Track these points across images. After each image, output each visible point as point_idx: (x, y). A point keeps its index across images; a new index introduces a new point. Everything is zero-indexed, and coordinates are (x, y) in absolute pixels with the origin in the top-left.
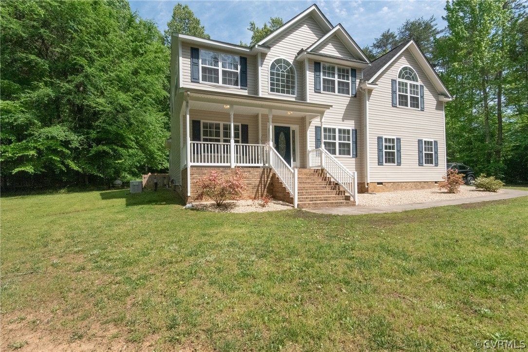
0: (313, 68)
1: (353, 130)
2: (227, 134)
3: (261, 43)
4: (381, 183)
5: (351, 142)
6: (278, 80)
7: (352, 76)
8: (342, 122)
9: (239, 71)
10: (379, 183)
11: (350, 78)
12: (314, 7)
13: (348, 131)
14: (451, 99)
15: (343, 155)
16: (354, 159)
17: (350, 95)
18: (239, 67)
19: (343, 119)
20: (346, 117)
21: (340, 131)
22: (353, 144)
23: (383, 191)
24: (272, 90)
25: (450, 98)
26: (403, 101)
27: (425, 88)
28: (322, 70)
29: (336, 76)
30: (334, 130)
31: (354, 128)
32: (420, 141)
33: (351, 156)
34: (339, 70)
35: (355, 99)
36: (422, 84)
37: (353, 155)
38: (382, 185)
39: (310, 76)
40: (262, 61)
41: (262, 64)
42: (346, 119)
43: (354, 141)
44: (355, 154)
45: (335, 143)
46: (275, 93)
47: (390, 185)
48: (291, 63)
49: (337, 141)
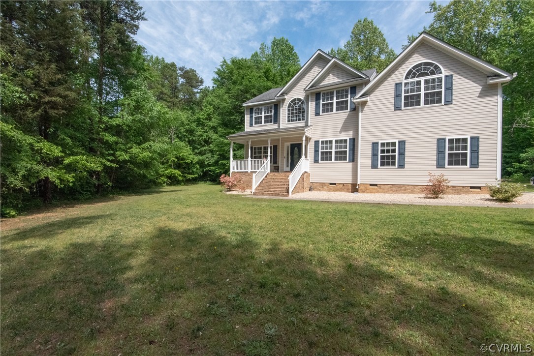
0: (315, 98)
1: (350, 139)
2: (265, 152)
3: (278, 95)
4: (376, 185)
5: (348, 150)
6: (292, 113)
7: (351, 94)
8: (339, 134)
9: (273, 114)
10: (371, 185)
11: (349, 95)
12: (319, 52)
13: (345, 141)
14: (509, 78)
15: (340, 160)
16: (351, 164)
17: (349, 110)
18: (273, 111)
19: (340, 132)
20: (344, 129)
21: (337, 141)
22: (349, 150)
23: (378, 192)
24: (289, 121)
25: (506, 77)
26: (412, 101)
27: (455, 76)
28: (321, 97)
29: (335, 98)
30: (331, 142)
31: (352, 137)
32: (441, 141)
33: (348, 161)
34: (338, 92)
35: (354, 112)
36: (450, 73)
37: (349, 160)
38: (376, 187)
39: (312, 105)
40: (283, 104)
41: (283, 106)
42: (344, 131)
43: (352, 148)
44: (351, 159)
45: (332, 152)
46: (291, 122)
47: (387, 187)
48: (303, 99)
49: (333, 150)
